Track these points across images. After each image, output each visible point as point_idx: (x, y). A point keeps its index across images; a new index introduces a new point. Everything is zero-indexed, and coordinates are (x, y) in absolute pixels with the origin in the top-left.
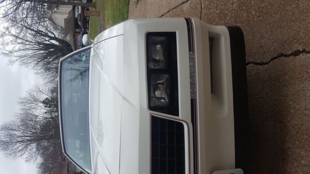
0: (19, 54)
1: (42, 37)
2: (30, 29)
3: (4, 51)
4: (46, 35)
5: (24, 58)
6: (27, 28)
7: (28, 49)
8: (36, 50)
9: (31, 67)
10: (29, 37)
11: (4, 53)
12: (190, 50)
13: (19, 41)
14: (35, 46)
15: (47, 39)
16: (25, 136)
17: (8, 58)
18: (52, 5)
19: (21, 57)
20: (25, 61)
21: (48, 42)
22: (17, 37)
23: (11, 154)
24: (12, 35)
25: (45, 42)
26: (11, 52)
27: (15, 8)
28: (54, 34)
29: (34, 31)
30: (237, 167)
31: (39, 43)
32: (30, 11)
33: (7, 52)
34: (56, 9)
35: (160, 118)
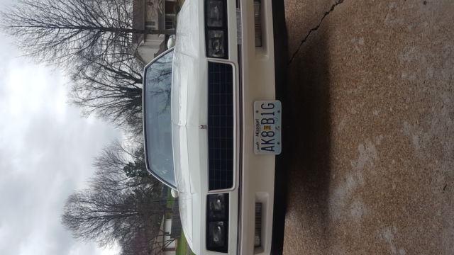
0: (95, 102)
1: (125, 80)
2: (109, 69)
3: (77, 100)
4: (131, 77)
5: (101, 109)
6: (106, 68)
7: (107, 96)
8: (117, 97)
9: (110, 120)
10: (109, 79)
11: (77, 102)
12: (237, 7)
13: (96, 85)
14: (116, 92)
15: (132, 82)
16: (100, 211)
17: (82, 108)
18: (138, 35)
19: (98, 106)
20: (103, 112)
21: (132, 87)
22: (93, 81)
23: (81, 235)
24: (87, 78)
25: (129, 87)
26: (85, 101)
27: (92, 41)
28: (140, 76)
29: (115, 72)
30: (277, 99)
31: (121, 88)
32: (111, 44)
33: (81, 100)
34: (143, 42)
35: (215, 63)
